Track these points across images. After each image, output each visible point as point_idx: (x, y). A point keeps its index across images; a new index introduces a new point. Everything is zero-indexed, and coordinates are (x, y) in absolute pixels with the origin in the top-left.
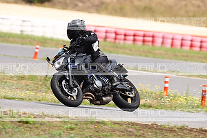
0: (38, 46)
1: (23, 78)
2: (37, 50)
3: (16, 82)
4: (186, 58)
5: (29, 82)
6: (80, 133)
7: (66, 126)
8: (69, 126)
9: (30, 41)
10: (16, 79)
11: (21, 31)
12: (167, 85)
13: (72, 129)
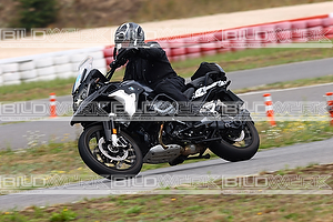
0: (53, 97)
1: (40, 152)
2: (53, 104)
3: (31, 162)
4: (290, 59)
5: (52, 157)
6: (152, 215)
7: (126, 211)
8: (131, 208)
9: (39, 92)
10: (30, 156)
11: (21, 79)
12: (269, 108)
13: (137, 213)
